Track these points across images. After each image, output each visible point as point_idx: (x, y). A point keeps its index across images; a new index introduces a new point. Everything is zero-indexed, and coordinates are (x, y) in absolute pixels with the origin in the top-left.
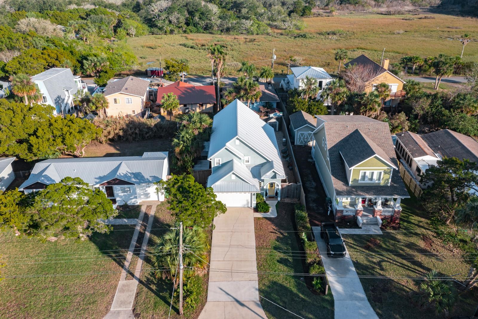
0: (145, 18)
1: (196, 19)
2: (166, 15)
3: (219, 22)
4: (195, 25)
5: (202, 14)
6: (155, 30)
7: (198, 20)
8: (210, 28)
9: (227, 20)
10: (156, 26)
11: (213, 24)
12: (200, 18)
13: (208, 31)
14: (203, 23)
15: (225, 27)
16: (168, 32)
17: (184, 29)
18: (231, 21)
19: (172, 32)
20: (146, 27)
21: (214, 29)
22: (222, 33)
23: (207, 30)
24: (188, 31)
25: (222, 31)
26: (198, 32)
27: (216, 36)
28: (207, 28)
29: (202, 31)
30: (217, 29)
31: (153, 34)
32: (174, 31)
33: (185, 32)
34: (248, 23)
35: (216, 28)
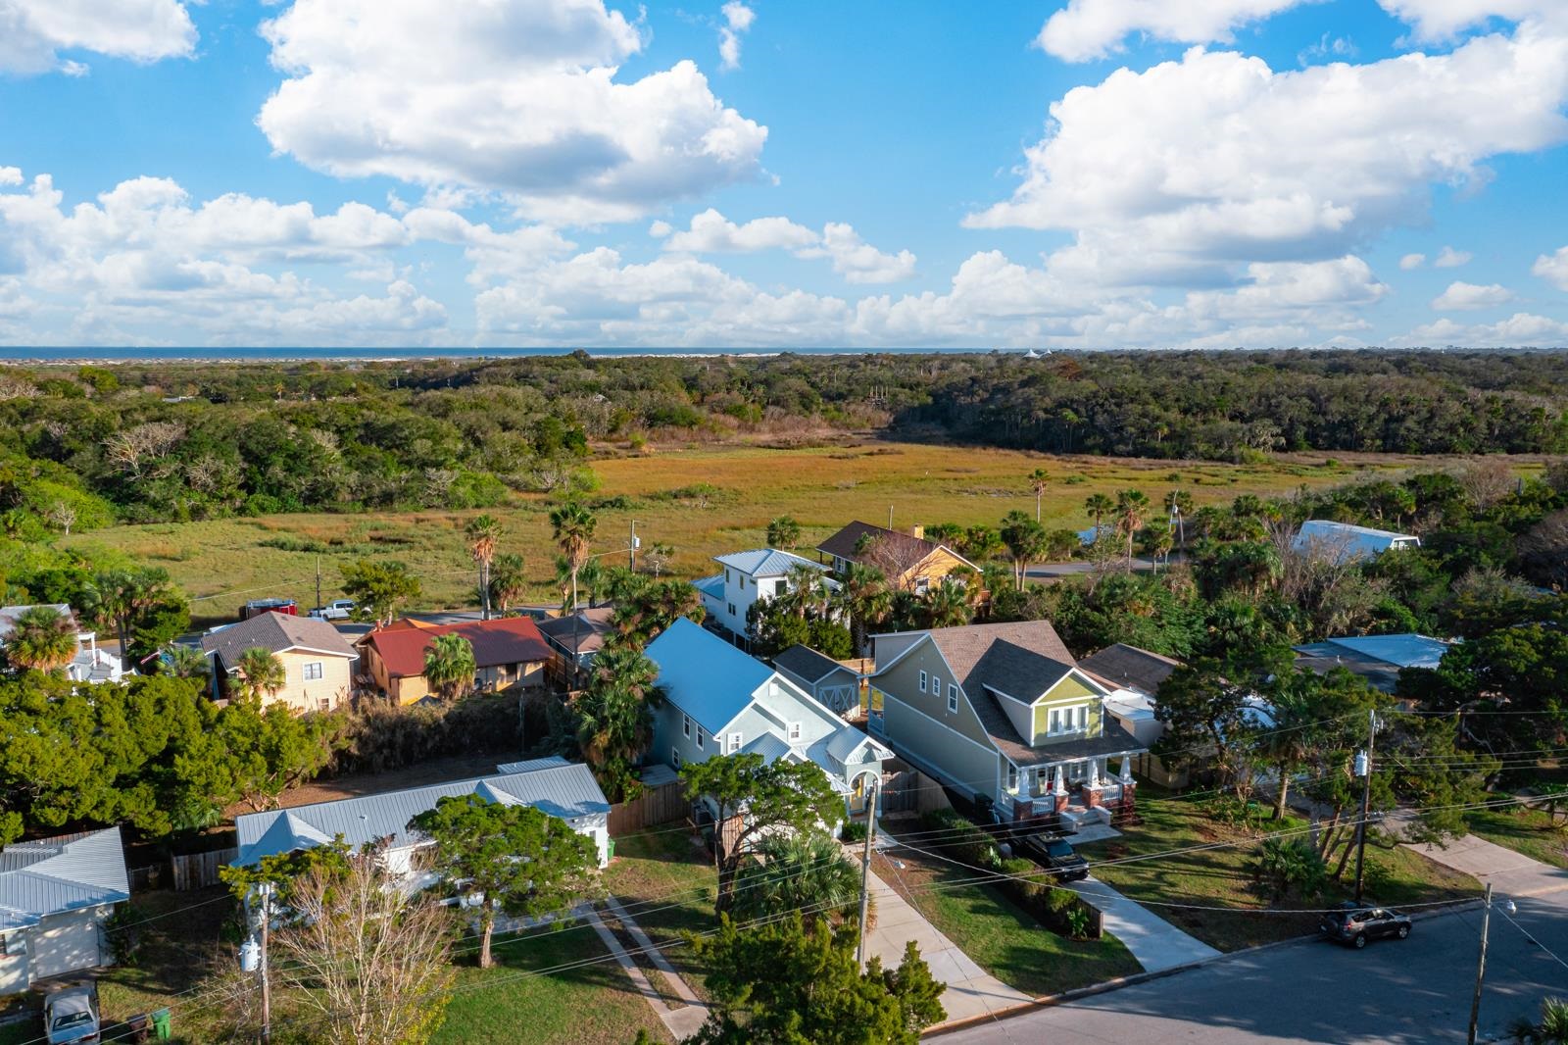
0: (91, 477)
1: (277, 471)
2: (176, 465)
3: (353, 478)
4: (275, 489)
5: (295, 456)
6: (142, 509)
7: (281, 475)
8: (328, 495)
9: (377, 472)
10: (142, 498)
11: (338, 485)
12: (289, 470)
13: (319, 505)
14: (303, 483)
15: (377, 490)
16: (185, 514)
17: (238, 504)
18: (394, 474)
19: (197, 513)
20: (105, 505)
21: (340, 498)
22: (370, 509)
23: (316, 501)
24: (253, 506)
25: (366, 503)
26: (285, 508)
27: (352, 516)
28: (317, 498)
29: (300, 505)
30: (348, 497)
31: (131, 521)
32: (204, 510)
33: (241, 511)
34: (444, 478)
35: (344, 495)
